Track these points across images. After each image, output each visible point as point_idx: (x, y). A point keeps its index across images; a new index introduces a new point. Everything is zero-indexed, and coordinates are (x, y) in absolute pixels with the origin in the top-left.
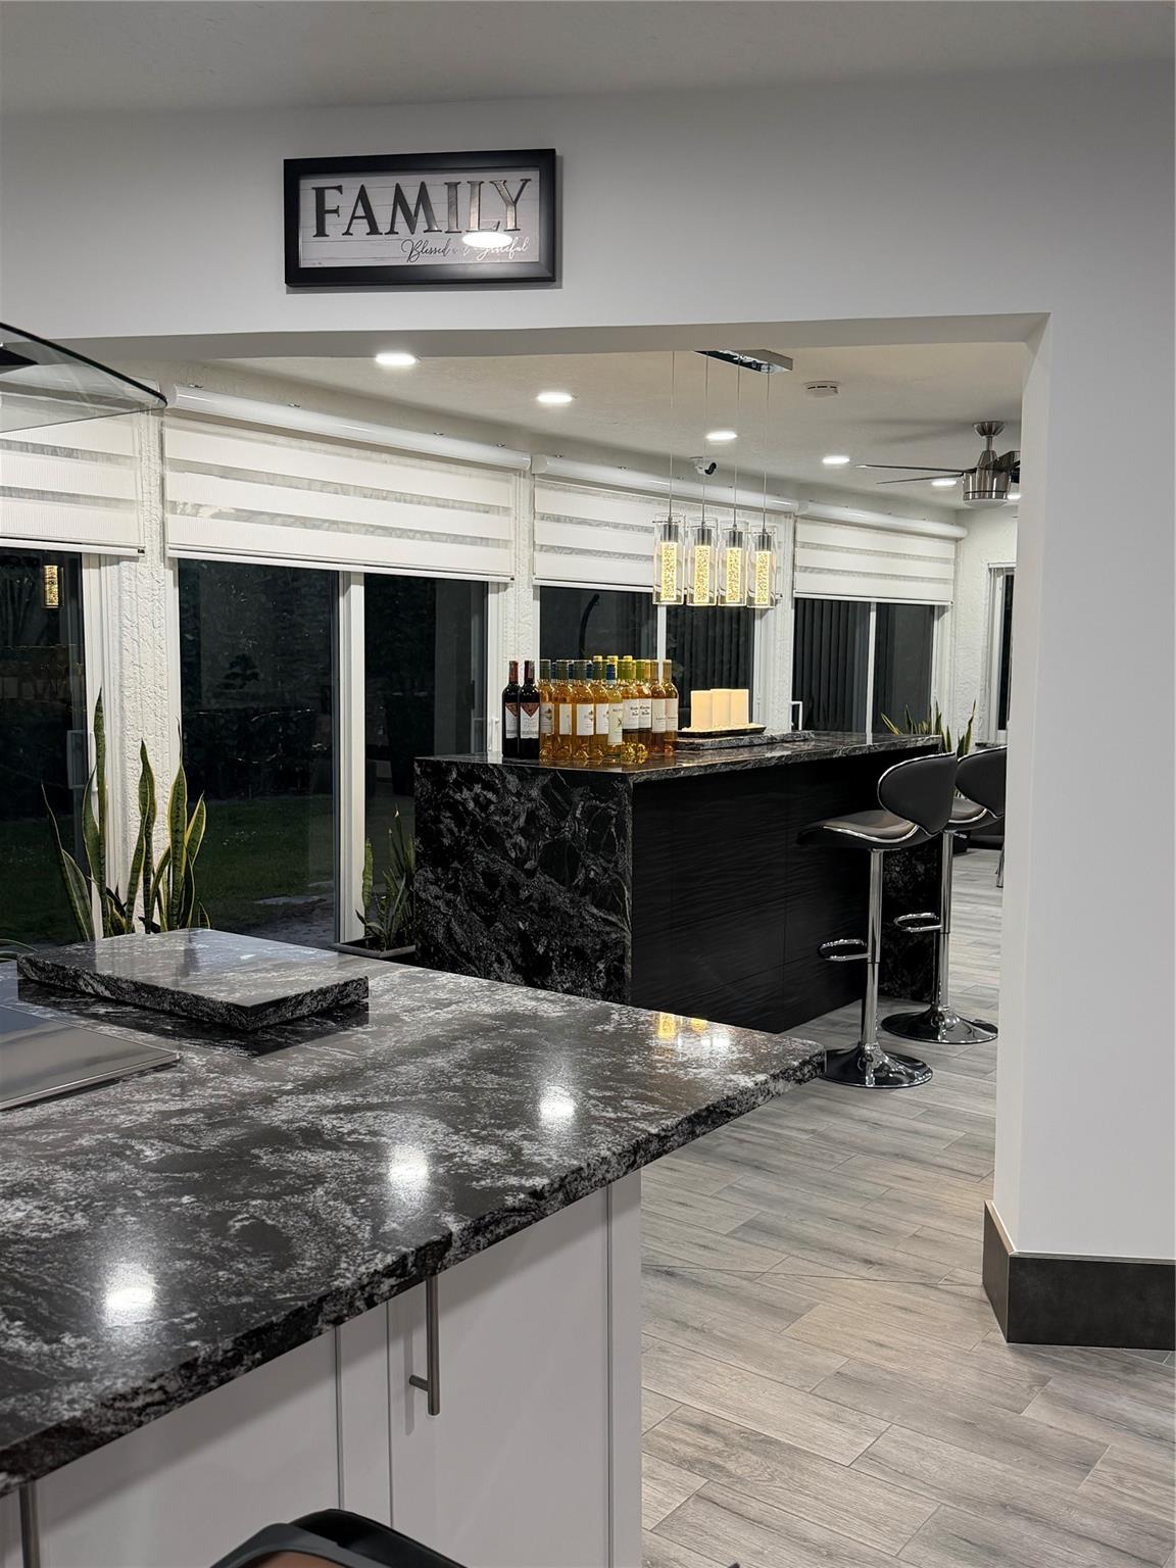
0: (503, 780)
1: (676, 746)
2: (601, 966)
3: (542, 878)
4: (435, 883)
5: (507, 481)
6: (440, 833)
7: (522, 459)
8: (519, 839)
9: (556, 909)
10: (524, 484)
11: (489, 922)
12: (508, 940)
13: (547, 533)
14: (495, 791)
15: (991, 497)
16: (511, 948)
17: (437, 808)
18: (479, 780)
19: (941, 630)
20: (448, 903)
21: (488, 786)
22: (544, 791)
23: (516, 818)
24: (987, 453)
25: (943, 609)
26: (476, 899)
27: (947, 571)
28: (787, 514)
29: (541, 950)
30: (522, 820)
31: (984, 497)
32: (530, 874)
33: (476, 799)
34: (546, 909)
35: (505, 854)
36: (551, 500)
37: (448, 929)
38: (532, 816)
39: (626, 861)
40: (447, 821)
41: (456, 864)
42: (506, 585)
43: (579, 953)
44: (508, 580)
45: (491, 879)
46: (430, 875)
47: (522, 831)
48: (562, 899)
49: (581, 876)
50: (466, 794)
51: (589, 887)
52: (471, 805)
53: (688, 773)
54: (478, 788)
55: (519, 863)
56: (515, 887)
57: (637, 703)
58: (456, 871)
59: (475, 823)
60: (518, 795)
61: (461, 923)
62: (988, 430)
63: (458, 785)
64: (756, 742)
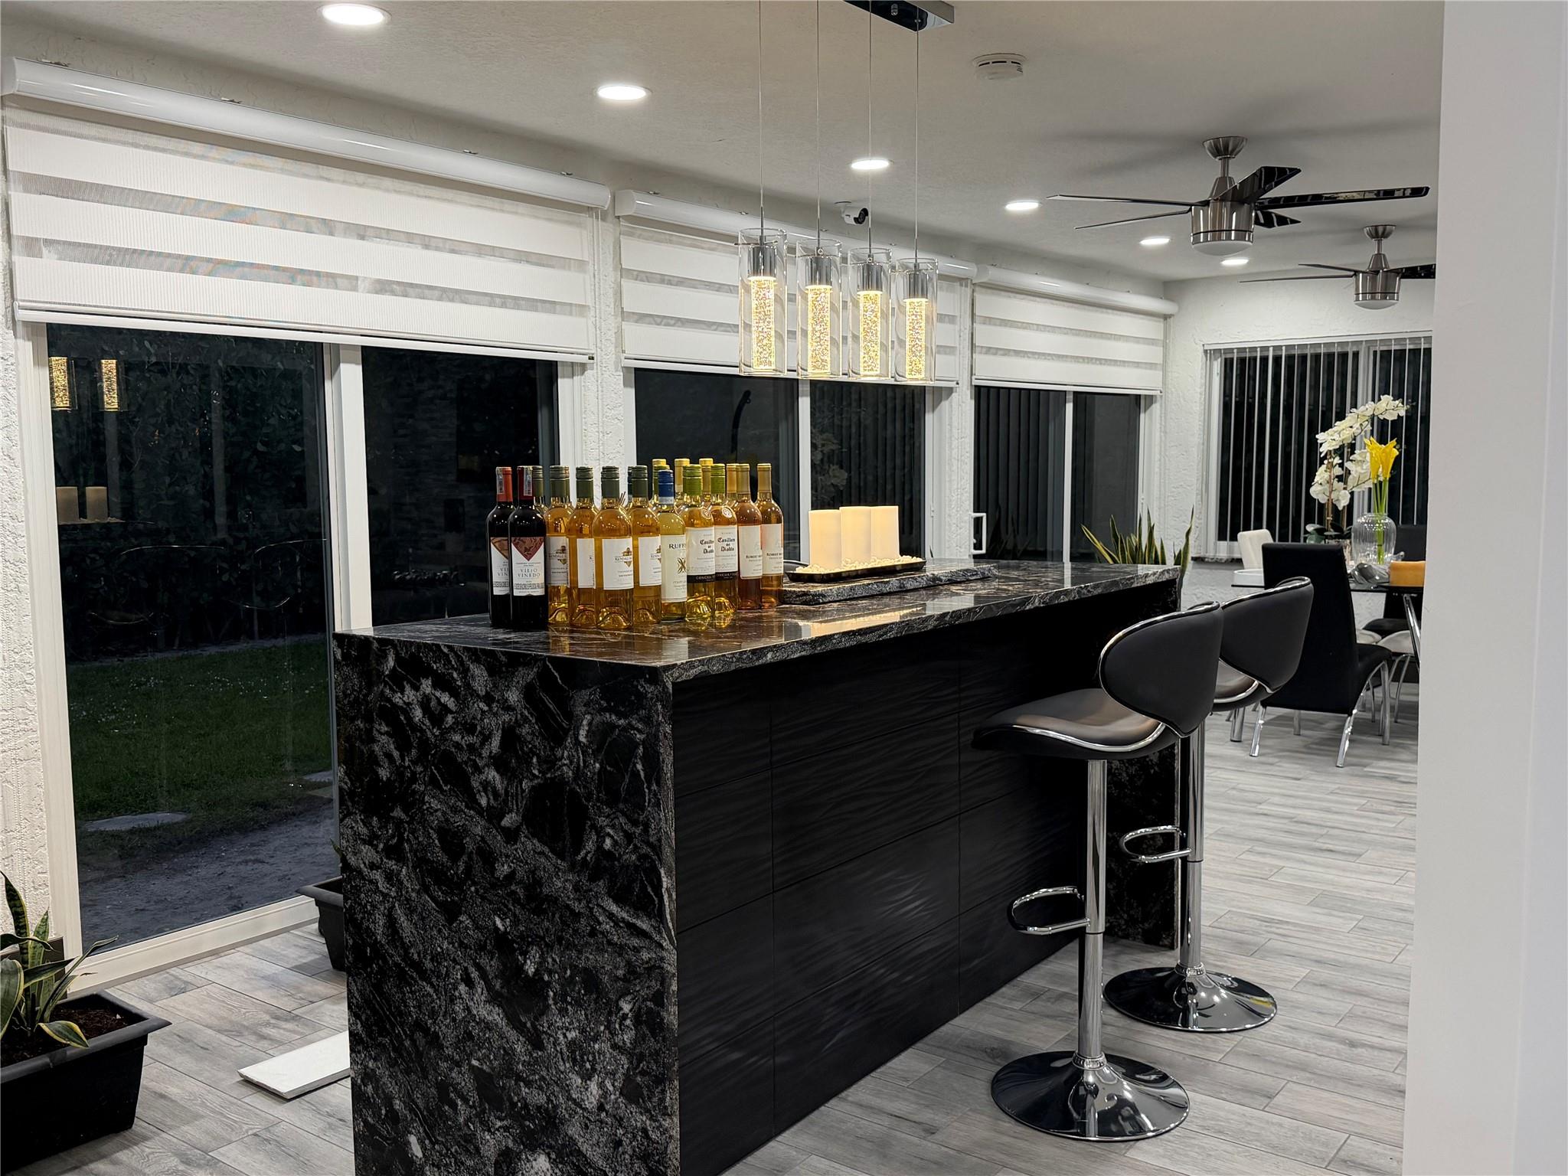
0: (465, 672)
1: (783, 597)
2: (626, 1007)
3: (529, 844)
4: (371, 840)
5: (579, 225)
6: (374, 761)
7: (597, 194)
8: (492, 774)
9: (553, 900)
10: (606, 230)
11: (451, 912)
12: (481, 947)
13: (640, 297)
14: (454, 693)
15: (1229, 238)
16: (484, 961)
17: (368, 719)
18: (428, 672)
19: (1149, 424)
20: (389, 877)
21: (442, 683)
22: (529, 693)
23: (486, 738)
24: (1223, 180)
25: (1151, 399)
26: (430, 874)
27: (1155, 354)
28: (962, 280)
29: (530, 969)
30: (495, 743)
31: (1220, 239)
32: (511, 836)
33: (425, 703)
34: (536, 899)
35: (473, 803)
36: (643, 253)
37: (391, 922)
38: (510, 736)
39: (665, 822)
40: (384, 742)
41: (398, 813)
42: (583, 367)
43: (591, 980)
44: (584, 359)
45: (452, 840)
46: (363, 830)
47: (499, 763)
48: (561, 884)
49: (590, 846)
50: (410, 695)
51: (603, 866)
52: (418, 714)
53: (780, 656)
54: (426, 686)
55: (493, 816)
56: (488, 858)
57: (712, 533)
58: (399, 823)
59: (424, 745)
60: (488, 699)
61: (410, 911)
62: (1224, 150)
63: (397, 681)
64: (909, 585)
